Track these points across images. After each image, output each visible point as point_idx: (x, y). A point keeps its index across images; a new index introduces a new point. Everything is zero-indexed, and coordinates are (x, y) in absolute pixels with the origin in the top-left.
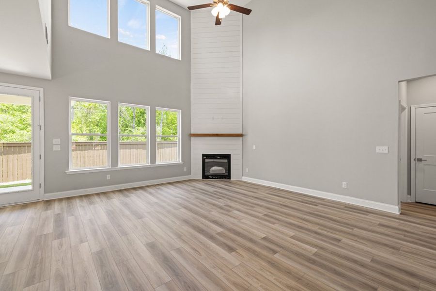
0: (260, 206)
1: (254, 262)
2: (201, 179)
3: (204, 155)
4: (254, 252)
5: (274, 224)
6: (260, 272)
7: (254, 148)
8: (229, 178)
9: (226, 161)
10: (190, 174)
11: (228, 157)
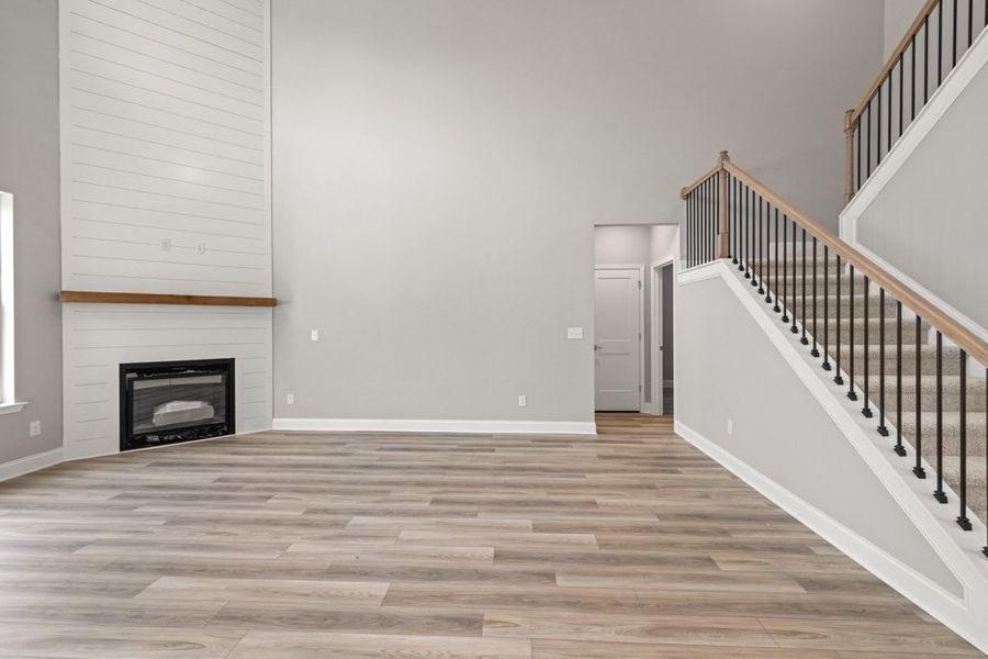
0: (398, 483)
1: (547, 623)
2: (118, 452)
3: (125, 369)
4: (518, 599)
5: (475, 515)
6: (584, 637)
7: (314, 336)
8: (232, 430)
9: (218, 379)
10: (61, 445)
11: (225, 367)
